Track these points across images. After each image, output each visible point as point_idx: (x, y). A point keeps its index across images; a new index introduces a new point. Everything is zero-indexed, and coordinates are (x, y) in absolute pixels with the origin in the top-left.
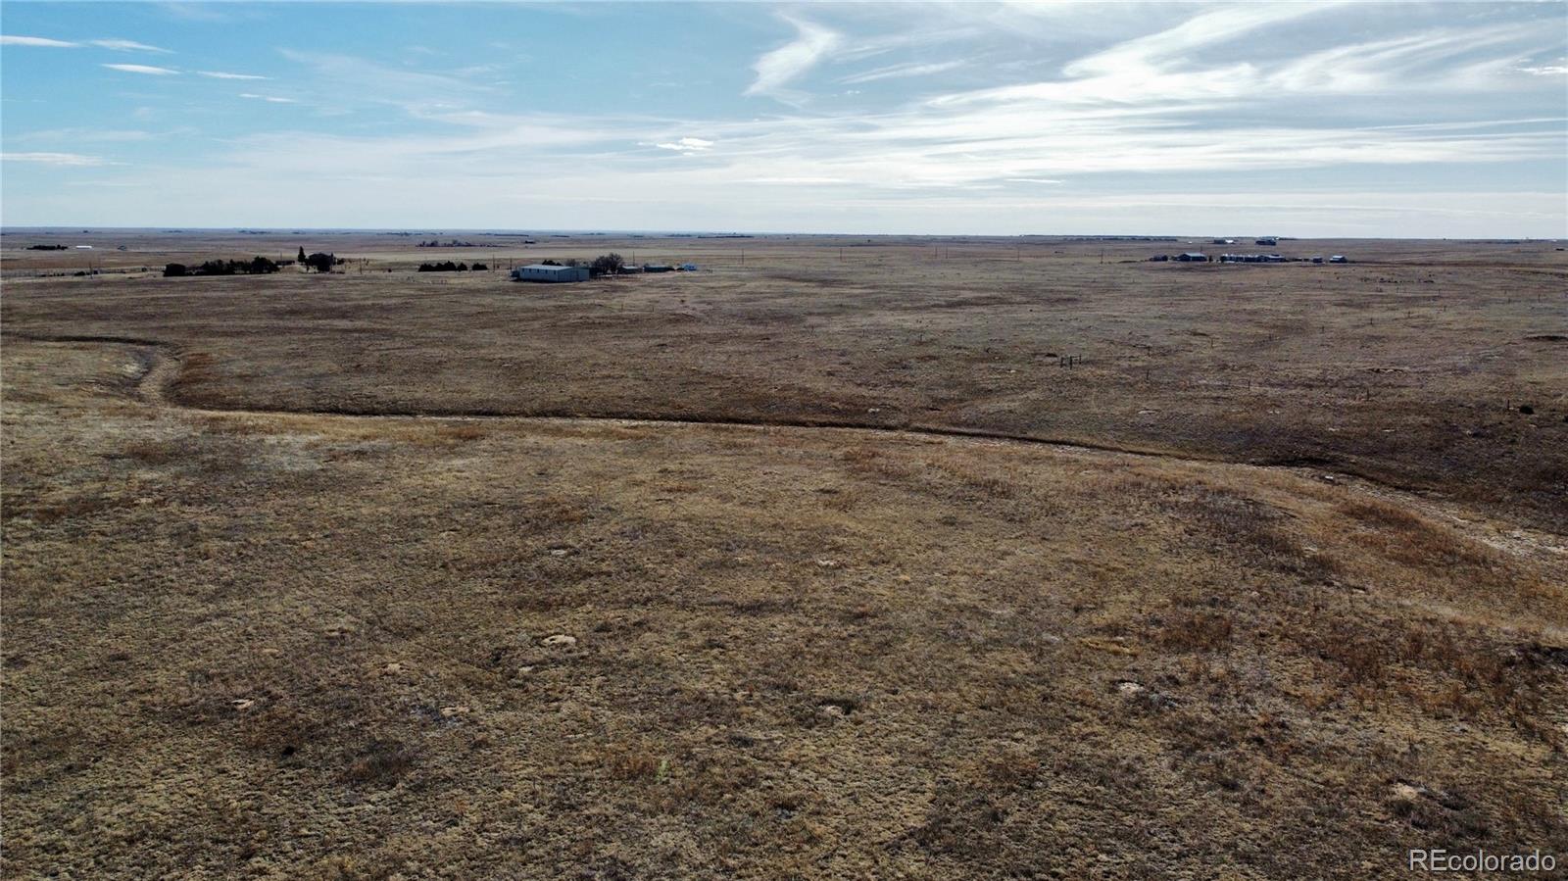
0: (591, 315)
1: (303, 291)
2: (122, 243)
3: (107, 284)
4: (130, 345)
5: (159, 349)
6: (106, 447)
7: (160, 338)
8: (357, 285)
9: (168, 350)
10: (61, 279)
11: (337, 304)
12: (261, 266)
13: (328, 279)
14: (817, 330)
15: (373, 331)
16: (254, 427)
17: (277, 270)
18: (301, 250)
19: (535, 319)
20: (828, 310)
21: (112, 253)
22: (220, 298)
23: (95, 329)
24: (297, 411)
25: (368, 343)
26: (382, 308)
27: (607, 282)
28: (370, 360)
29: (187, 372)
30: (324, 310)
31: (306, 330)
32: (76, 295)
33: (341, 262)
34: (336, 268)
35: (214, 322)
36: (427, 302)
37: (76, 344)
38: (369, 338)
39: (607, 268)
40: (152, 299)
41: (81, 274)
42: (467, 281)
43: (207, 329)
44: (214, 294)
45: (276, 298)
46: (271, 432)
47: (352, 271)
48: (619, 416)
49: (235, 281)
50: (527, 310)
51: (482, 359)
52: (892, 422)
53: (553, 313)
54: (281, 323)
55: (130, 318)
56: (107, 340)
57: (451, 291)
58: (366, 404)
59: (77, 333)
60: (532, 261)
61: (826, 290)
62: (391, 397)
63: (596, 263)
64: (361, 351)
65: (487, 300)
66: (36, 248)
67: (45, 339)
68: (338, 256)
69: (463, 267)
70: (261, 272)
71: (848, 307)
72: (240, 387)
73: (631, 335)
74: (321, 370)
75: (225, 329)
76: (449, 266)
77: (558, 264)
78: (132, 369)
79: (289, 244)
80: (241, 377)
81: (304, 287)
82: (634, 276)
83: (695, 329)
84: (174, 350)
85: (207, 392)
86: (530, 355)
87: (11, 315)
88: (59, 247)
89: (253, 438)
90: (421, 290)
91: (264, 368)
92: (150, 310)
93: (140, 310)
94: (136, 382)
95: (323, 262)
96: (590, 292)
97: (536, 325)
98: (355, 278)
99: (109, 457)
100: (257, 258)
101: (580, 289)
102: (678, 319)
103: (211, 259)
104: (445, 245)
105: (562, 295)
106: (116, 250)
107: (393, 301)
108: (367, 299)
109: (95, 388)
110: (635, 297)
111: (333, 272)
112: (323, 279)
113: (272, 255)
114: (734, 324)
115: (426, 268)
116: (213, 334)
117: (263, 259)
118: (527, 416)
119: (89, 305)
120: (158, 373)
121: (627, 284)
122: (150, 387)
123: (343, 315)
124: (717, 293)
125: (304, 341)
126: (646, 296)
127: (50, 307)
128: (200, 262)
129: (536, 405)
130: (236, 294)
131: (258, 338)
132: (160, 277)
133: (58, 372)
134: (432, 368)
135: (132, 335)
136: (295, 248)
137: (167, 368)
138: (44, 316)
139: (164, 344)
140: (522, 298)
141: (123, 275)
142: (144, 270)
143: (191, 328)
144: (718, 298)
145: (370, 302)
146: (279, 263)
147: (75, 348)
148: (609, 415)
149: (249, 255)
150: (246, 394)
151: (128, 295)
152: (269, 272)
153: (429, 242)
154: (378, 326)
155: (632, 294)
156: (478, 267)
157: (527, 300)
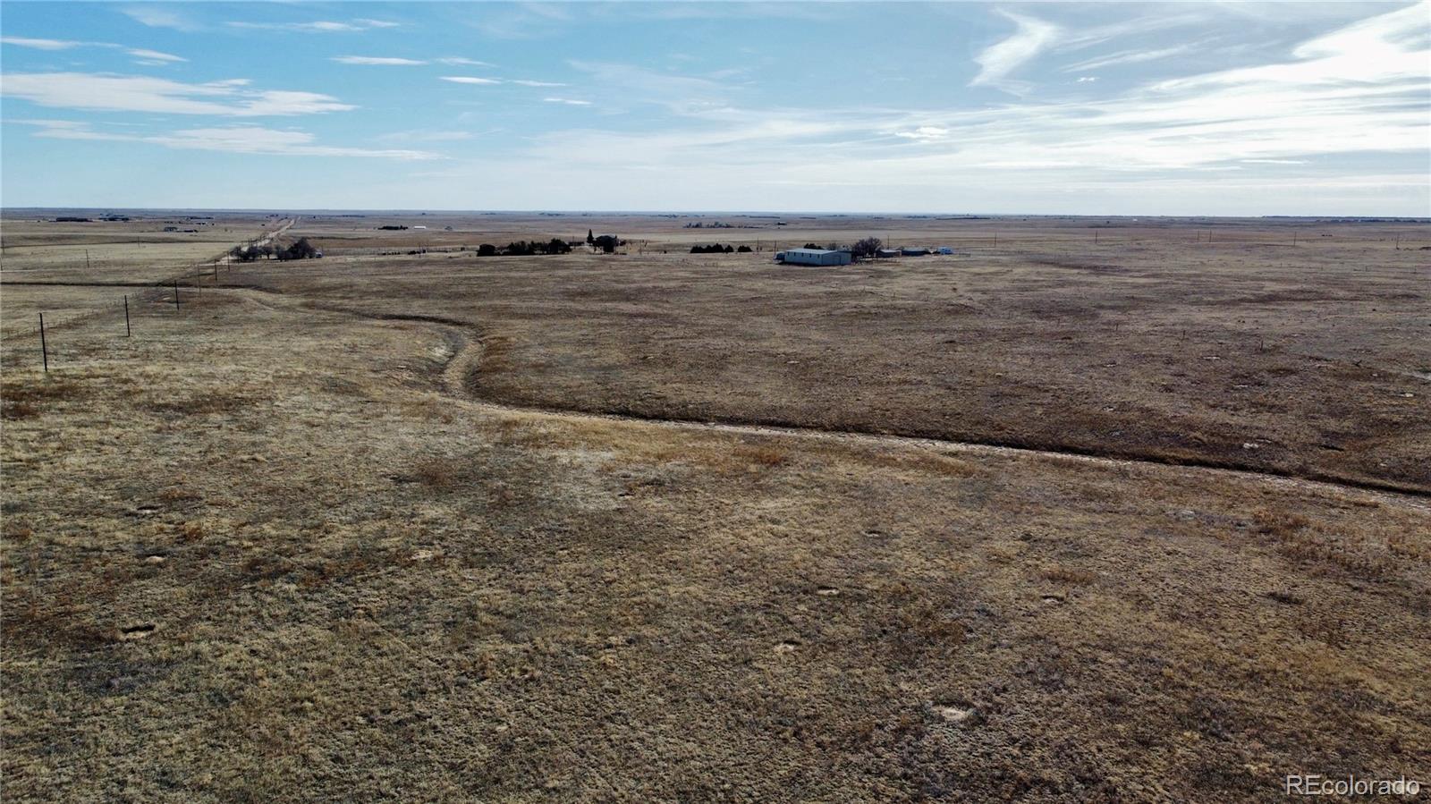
0: (866, 303)
1: (592, 272)
2: (449, 223)
3: (432, 262)
4: (443, 326)
5: (467, 331)
6: (397, 465)
7: (470, 318)
8: (638, 266)
9: (473, 332)
10: (397, 258)
11: (621, 286)
12: (557, 247)
13: (614, 260)
14: (1122, 328)
15: (655, 316)
16: (545, 437)
17: (569, 250)
18: (590, 232)
19: (809, 306)
20: (1119, 303)
21: (441, 233)
22: (521, 278)
23: (417, 307)
24: (587, 411)
25: (652, 330)
26: (663, 291)
27: (869, 267)
28: (655, 353)
29: (488, 359)
30: (610, 291)
31: (595, 314)
32: (406, 273)
33: (623, 243)
34: (619, 249)
35: (514, 302)
36: (702, 286)
37: (397, 323)
38: (652, 325)
39: (866, 251)
40: (466, 278)
41: (413, 253)
42: (736, 263)
43: (509, 311)
44: (519, 274)
45: (568, 279)
46: (562, 446)
47: (632, 252)
48: (930, 435)
49: (535, 261)
50: (799, 296)
51: (766, 354)
52: (1283, 465)
53: (824, 301)
54: (572, 304)
55: (444, 297)
56: (425, 319)
57: (722, 274)
58: (656, 406)
59: (398, 311)
60: (792, 244)
61: (1104, 279)
62: (681, 399)
63: (856, 247)
64: (646, 340)
65: (759, 285)
66: (385, 228)
67: (374, 316)
68: (621, 237)
69: (729, 249)
70: (556, 253)
71: (1141, 299)
72: (535, 379)
73: (913, 328)
74: (610, 361)
75: (525, 311)
76: (717, 249)
77: (819, 248)
78: (440, 352)
79: (579, 225)
80: (535, 366)
81: (592, 268)
82: (893, 259)
83: (978, 322)
84: (479, 332)
85: (504, 384)
86: (814, 351)
87: (352, 292)
88: (401, 228)
89: (545, 453)
90: (696, 273)
91: (557, 357)
92: (462, 289)
93: (454, 289)
94: (440, 368)
95: (608, 244)
96: (855, 278)
97: (811, 313)
98: (635, 260)
99: (399, 480)
100: (553, 240)
101: (844, 273)
102: (958, 311)
103: (516, 240)
104: (708, 226)
105: (829, 280)
106: (443, 230)
107: (672, 284)
108: (648, 281)
109: (405, 376)
110: (904, 284)
111: (617, 253)
112: (609, 260)
113: (565, 236)
114: (1019, 316)
115: (697, 249)
116: (514, 315)
117: (558, 241)
118: (826, 430)
119: (413, 283)
120: (463, 357)
121: (890, 268)
122: (453, 376)
123: (626, 297)
124: (986, 280)
125: (592, 325)
126: (914, 283)
127: (382, 285)
128: (506, 241)
129: (834, 415)
130: (535, 274)
131: (552, 321)
132: (474, 257)
133: (376, 355)
134: (718, 363)
135: (445, 315)
136: (583, 229)
137: (471, 352)
138: (378, 293)
139: (471, 325)
140: (791, 282)
141: (445, 254)
142: (462, 249)
143: (494, 308)
144: (992, 286)
145: (650, 285)
146: (571, 244)
147: (396, 328)
148: (919, 434)
149: (546, 236)
150: (540, 388)
151: (448, 274)
152: (563, 253)
153: (694, 223)
154: (659, 311)
155: (899, 280)
156: (744, 249)
157: (795, 285)
